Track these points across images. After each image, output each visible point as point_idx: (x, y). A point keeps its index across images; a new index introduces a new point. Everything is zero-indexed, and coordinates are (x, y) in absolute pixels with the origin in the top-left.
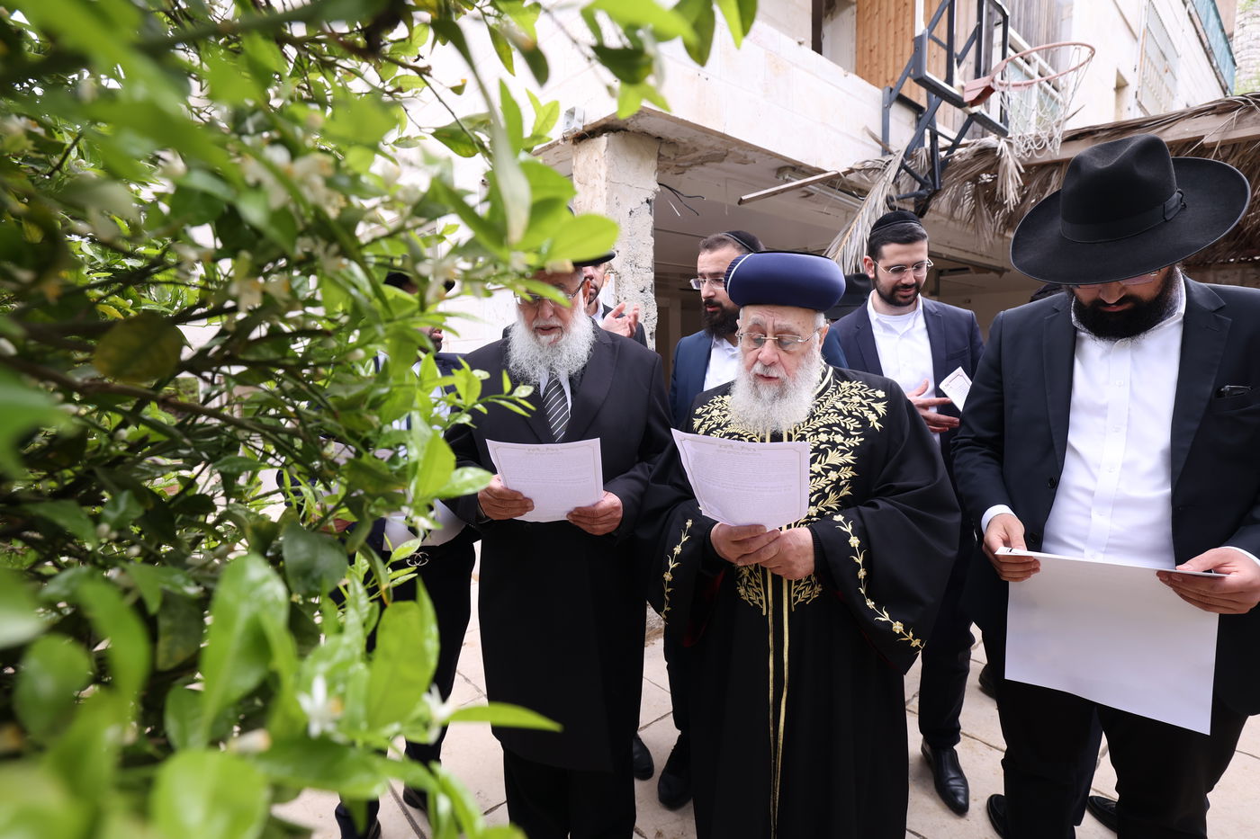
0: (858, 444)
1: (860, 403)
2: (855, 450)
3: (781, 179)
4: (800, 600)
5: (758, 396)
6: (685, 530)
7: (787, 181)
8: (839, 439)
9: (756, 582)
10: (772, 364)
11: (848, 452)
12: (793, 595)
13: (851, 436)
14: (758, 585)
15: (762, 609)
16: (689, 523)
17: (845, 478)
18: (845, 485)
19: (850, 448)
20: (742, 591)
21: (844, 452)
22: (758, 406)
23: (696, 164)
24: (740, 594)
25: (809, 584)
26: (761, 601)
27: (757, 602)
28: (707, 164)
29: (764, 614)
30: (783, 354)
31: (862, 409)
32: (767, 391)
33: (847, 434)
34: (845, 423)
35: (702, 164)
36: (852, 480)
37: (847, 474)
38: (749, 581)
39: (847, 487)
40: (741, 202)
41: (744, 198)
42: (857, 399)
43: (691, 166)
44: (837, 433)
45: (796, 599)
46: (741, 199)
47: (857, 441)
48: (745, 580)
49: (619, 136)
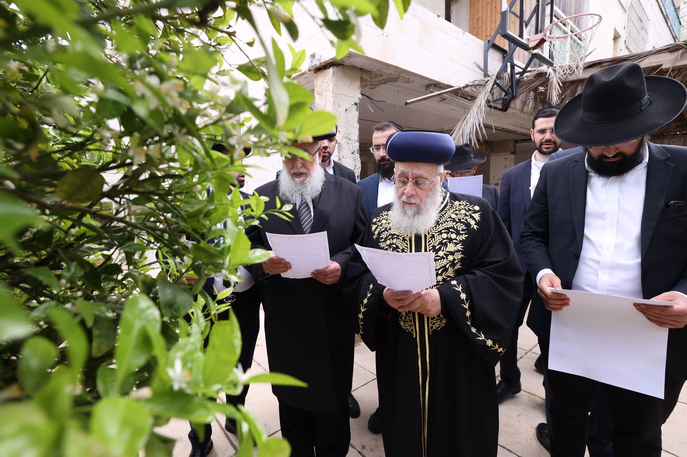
0: (464, 239)
1: (465, 214)
2: (463, 242)
3: (428, 91)
4: (434, 328)
5: (405, 213)
6: (369, 290)
7: (433, 92)
8: (453, 236)
9: (409, 319)
10: (412, 196)
11: (459, 244)
12: (430, 326)
13: (460, 234)
14: (411, 321)
15: (413, 334)
16: (371, 286)
17: (458, 259)
18: (457, 263)
19: (460, 241)
20: (402, 323)
21: (456, 244)
22: (406, 219)
23: (381, 83)
24: (401, 325)
25: (439, 319)
26: (412, 330)
27: (410, 330)
28: (388, 83)
29: (414, 336)
30: (418, 190)
31: (466, 217)
32: (410, 211)
33: (458, 233)
34: (457, 226)
35: (385, 83)
36: (462, 260)
37: (459, 256)
38: (405, 318)
39: (459, 264)
40: (406, 104)
41: (408, 101)
42: (463, 212)
43: (379, 84)
44: (452, 233)
45: (432, 327)
46: (406, 102)
47: (464, 237)
48: (404, 318)
49: (340, 68)
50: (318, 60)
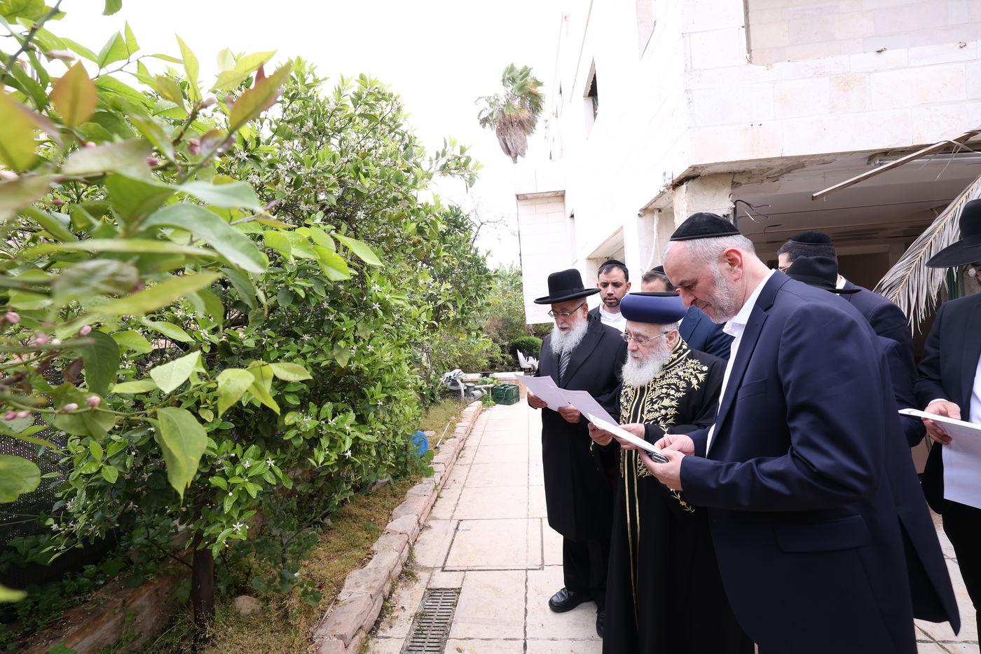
0: (682, 396)
3: (873, 165)
4: (641, 475)
7: (881, 165)
8: (672, 392)
11: (675, 400)
13: (679, 391)
17: (670, 414)
18: (669, 418)
21: (672, 400)
23: (784, 173)
30: (640, 346)
31: (691, 376)
32: (635, 364)
33: (677, 390)
34: (679, 384)
35: (788, 172)
36: (673, 416)
37: (672, 412)
39: (671, 419)
40: (813, 198)
41: (814, 195)
43: (781, 175)
44: (673, 389)
49: (696, 181)
50: (670, 179)
